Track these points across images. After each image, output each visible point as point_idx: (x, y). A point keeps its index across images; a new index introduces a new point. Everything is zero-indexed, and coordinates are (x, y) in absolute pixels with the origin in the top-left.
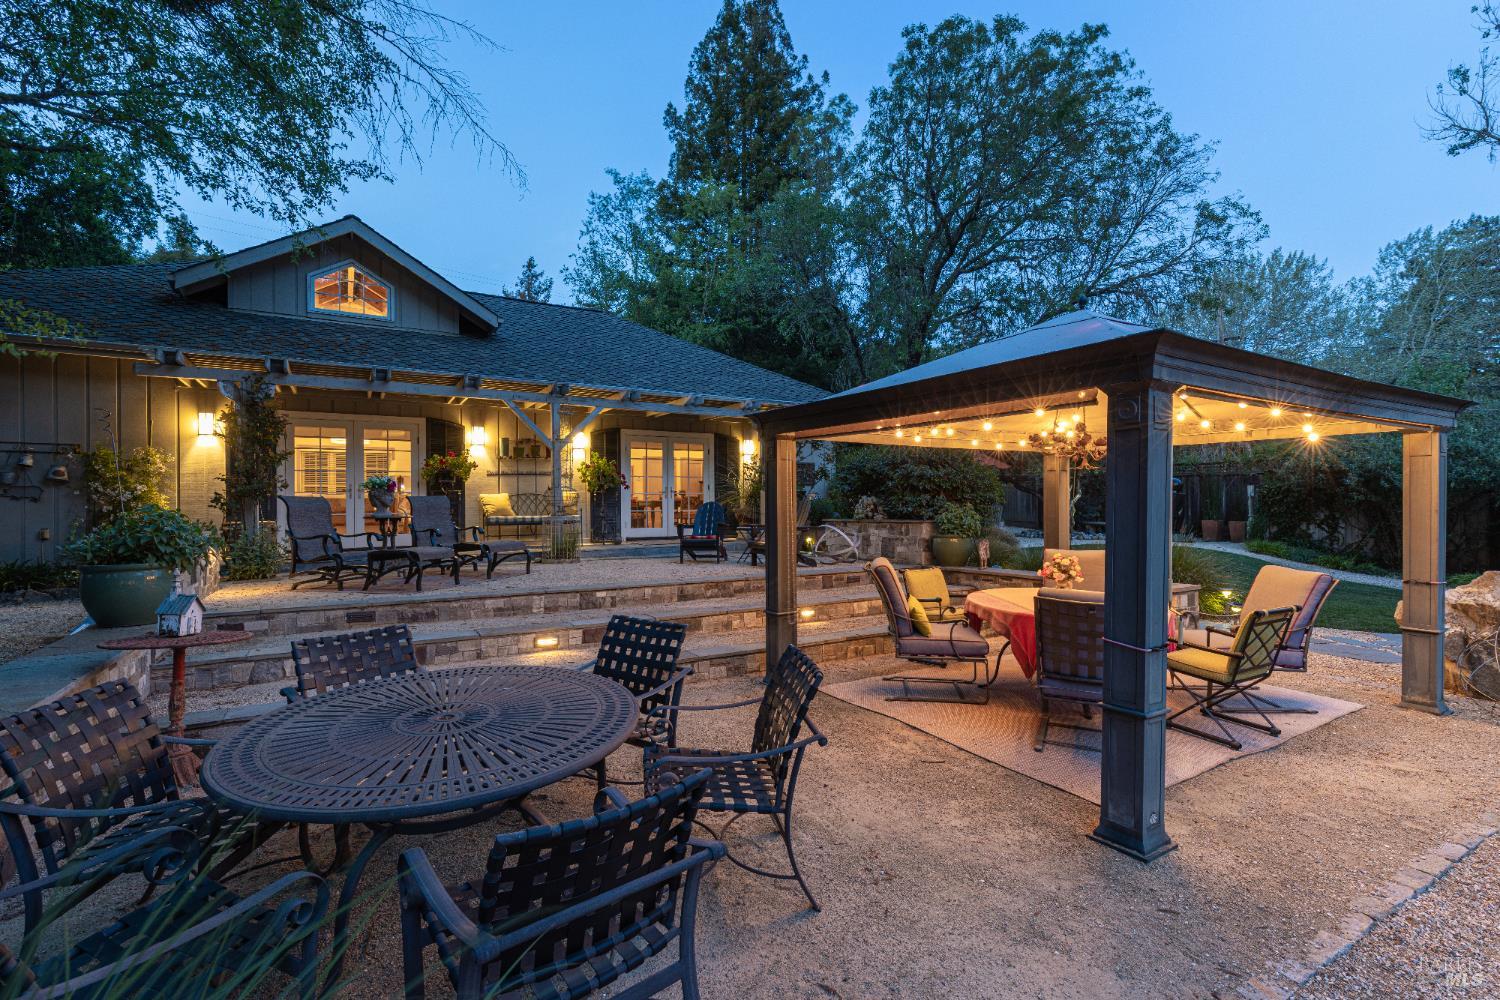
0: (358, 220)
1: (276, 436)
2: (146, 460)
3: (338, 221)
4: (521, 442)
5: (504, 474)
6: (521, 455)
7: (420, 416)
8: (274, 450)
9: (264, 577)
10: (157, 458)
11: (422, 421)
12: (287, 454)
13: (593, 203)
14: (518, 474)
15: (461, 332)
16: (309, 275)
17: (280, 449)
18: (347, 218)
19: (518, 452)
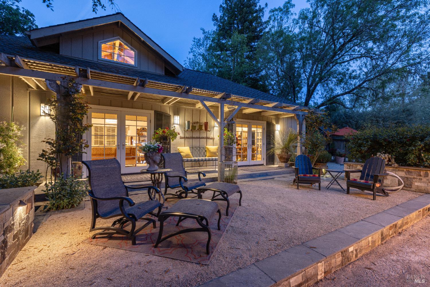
0: (123, 15)
1: (82, 115)
2: (8, 129)
3: (114, 15)
4: (194, 123)
5: (187, 138)
6: (195, 129)
7: (152, 110)
8: (81, 124)
9: (73, 206)
10: (15, 127)
11: (152, 112)
12: (88, 126)
13: (194, 41)
14: (193, 138)
15: (165, 74)
16: (99, 42)
17: (84, 123)
18: (118, 13)
19: (194, 128)
